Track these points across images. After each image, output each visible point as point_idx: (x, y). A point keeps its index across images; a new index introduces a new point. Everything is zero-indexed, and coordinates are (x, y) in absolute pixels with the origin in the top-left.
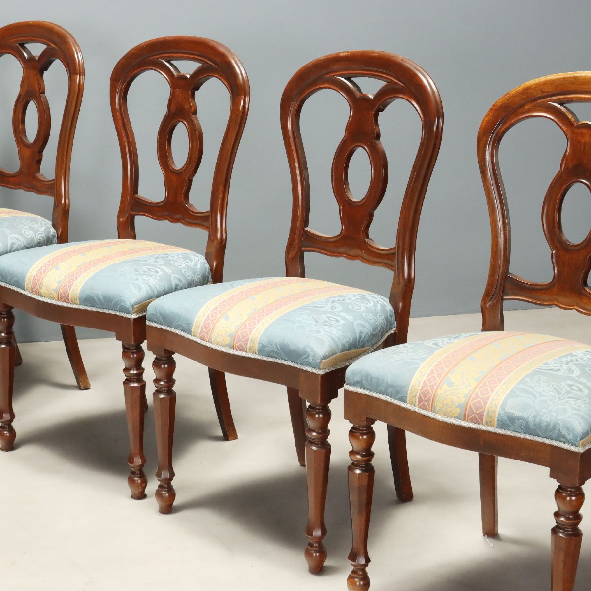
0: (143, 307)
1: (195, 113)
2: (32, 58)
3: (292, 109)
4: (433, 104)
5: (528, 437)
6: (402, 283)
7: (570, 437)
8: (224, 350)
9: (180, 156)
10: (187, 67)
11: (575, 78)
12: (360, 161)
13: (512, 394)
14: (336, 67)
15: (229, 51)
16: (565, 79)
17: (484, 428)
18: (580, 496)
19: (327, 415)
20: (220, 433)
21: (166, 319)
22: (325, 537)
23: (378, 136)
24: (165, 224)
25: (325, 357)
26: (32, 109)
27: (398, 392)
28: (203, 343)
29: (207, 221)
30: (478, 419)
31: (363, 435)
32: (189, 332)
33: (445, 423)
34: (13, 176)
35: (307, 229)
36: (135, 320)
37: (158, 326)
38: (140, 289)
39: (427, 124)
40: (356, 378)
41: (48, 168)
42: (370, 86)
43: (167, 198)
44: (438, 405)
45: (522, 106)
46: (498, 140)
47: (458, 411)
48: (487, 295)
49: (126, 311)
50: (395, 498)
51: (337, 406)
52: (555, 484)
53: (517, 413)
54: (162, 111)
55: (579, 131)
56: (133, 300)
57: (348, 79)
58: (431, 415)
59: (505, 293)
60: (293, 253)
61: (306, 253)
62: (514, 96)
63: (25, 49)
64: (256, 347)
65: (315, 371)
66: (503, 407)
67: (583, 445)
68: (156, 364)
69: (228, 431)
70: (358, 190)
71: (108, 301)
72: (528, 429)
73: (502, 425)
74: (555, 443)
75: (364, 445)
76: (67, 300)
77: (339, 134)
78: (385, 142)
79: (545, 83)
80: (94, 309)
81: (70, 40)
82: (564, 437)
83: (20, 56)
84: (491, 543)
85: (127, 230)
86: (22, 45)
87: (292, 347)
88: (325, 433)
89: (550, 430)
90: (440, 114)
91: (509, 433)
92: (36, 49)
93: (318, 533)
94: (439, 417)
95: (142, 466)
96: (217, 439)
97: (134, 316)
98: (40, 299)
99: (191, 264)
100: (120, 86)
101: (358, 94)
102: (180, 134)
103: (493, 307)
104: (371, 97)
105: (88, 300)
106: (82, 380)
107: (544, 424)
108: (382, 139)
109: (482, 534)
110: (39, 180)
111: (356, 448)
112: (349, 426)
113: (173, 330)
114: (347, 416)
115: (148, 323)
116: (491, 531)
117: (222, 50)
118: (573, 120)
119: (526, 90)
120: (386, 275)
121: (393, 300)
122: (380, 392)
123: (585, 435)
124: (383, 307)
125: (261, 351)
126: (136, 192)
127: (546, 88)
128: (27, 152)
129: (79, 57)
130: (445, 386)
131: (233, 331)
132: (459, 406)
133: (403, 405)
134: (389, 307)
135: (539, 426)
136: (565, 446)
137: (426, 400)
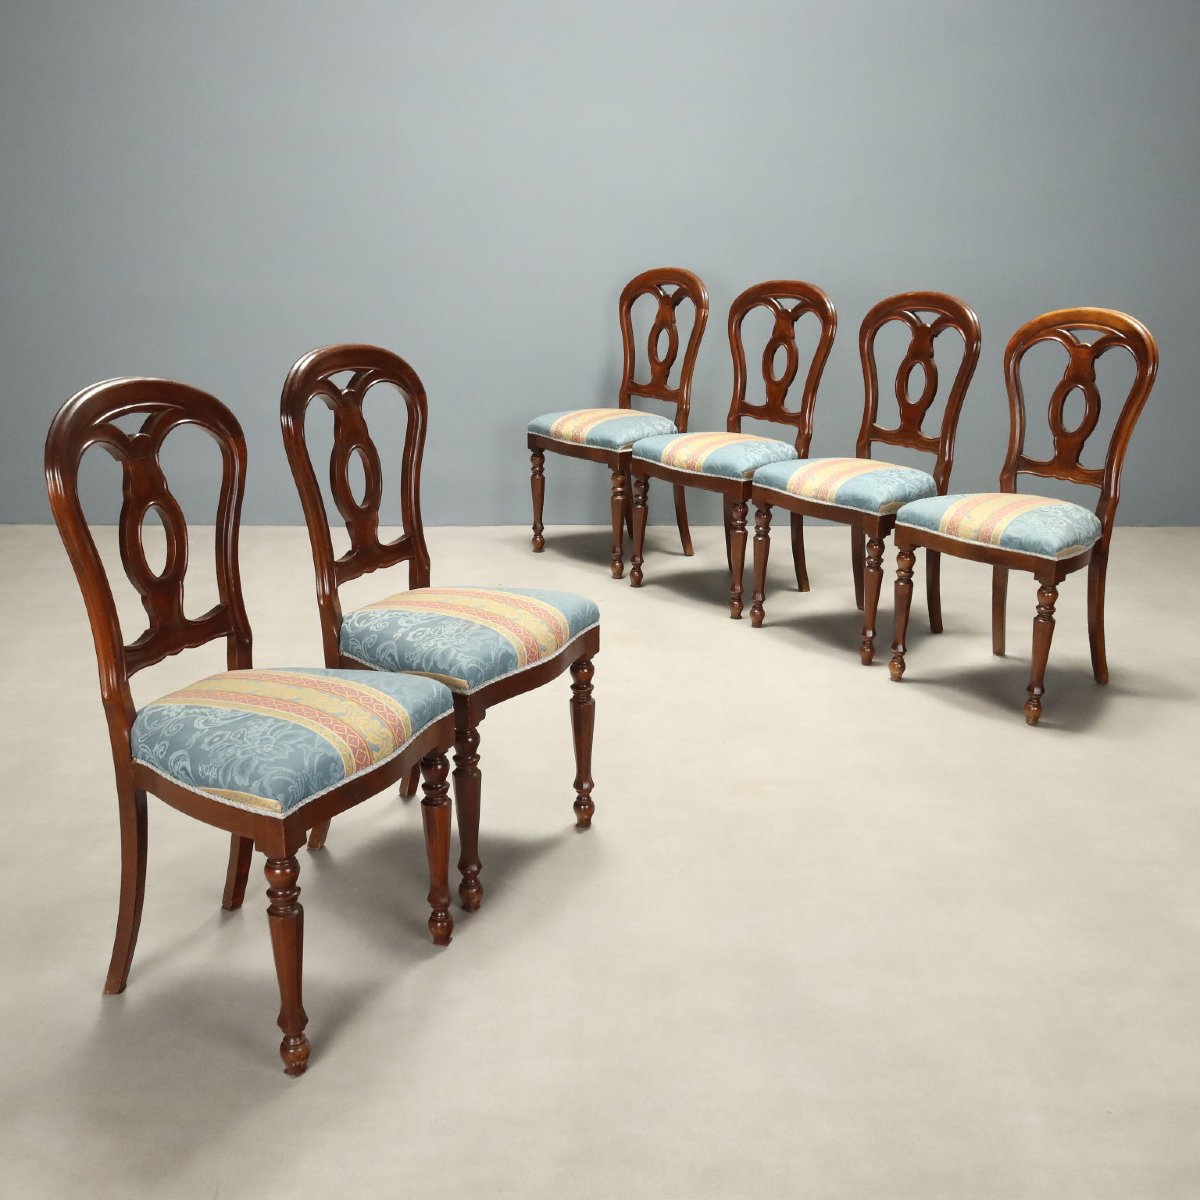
0: (750, 474)
1: (793, 338)
2: (666, 296)
3: (868, 335)
4: (975, 330)
5: (1022, 552)
6: (943, 465)
7: (1049, 550)
8: (810, 500)
9: (779, 370)
10: (789, 304)
11: (1078, 311)
12: (918, 375)
13: (1012, 523)
14: (904, 304)
15: (821, 291)
16: (1071, 313)
17: (991, 546)
18: (1056, 595)
19: (882, 548)
20: (797, 587)
21: (768, 480)
22: (876, 638)
23: (932, 355)
24: (765, 423)
25: (883, 504)
26: (664, 335)
27: (933, 524)
28: (795, 496)
29: (798, 420)
30: (987, 540)
31: (906, 557)
32: (785, 489)
33: (964, 543)
34: (645, 387)
35: (875, 425)
36: (744, 483)
37: (761, 486)
38: (749, 461)
39: (969, 345)
40: (904, 516)
41: (673, 382)
42: (928, 318)
43: (768, 404)
44: (960, 532)
45: (1039, 331)
46: (1020, 356)
47: (974, 534)
48: (1005, 469)
49: (738, 476)
50: (930, 630)
51: (889, 541)
52: (1038, 585)
53: (1014, 535)
54: (768, 336)
55: (1079, 350)
56: (744, 469)
57: (913, 313)
58: (955, 538)
59: (1018, 469)
60: (863, 442)
61: (873, 443)
62: (1032, 325)
63: (661, 289)
64: (834, 497)
65: (875, 514)
66: (1004, 532)
67: (1058, 557)
68: (758, 514)
69: (803, 583)
70: (915, 395)
71: (724, 469)
72: (1022, 546)
73: (1003, 543)
74: (1039, 555)
75: (907, 565)
76: (693, 468)
77: (903, 353)
78: (937, 360)
79: (1057, 315)
80: (713, 475)
81: (699, 283)
82: (1044, 550)
83: (657, 294)
84: (998, 659)
85: (734, 426)
86: (659, 286)
87: (860, 497)
88: (880, 561)
89: (1036, 546)
90: (978, 338)
91: (1009, 550)
92: (670, 289)
93: (870, 634)
94: (960, 539)
95: (741, 593)
96: (796, 590)
97: (743, 480)
98: (673, 468)
99: (785, 450)
100: (736, 318)
101: (918, 324)
102: (781, 355)
103: (1009, 479)
104: (929, 326)
105: (709, 468)
106: (688, 548)
107: (1032, 542)
108: (935, 357)
109: (992, 653)
110: (666, 390)
111: (902, 567)
112: (897, 551)
113: (773, 489)
114: (896, 544)
115: (754, 484)
116: (999, 650)
117: (817, 291)
118: (1075, 342)
119: (1042, 320)
120: (932, 458)
121: (936, 477)
122: (921, 525)
123: (1060, 549)
124: (928, 480)
125: (837, 500)
126: (743, 398)
127: (1057, 319)
128: (658, 368)
129: (705, 295)
130: (966, 519)
131: (818, 486)
132: (975, 531)
133: (936, 533)
134: (932, 480)
135: (1029, 543)
136: (1045, 557)
137: (952, 529)
